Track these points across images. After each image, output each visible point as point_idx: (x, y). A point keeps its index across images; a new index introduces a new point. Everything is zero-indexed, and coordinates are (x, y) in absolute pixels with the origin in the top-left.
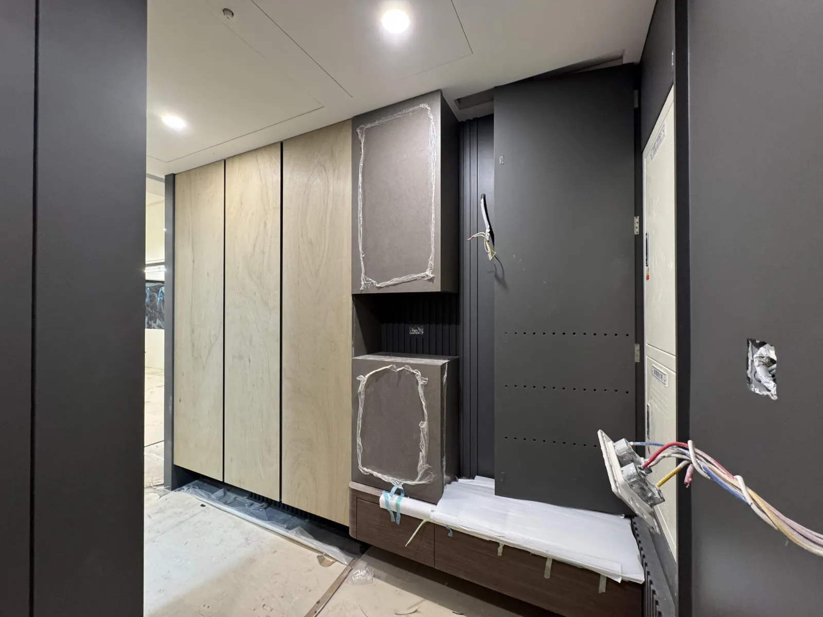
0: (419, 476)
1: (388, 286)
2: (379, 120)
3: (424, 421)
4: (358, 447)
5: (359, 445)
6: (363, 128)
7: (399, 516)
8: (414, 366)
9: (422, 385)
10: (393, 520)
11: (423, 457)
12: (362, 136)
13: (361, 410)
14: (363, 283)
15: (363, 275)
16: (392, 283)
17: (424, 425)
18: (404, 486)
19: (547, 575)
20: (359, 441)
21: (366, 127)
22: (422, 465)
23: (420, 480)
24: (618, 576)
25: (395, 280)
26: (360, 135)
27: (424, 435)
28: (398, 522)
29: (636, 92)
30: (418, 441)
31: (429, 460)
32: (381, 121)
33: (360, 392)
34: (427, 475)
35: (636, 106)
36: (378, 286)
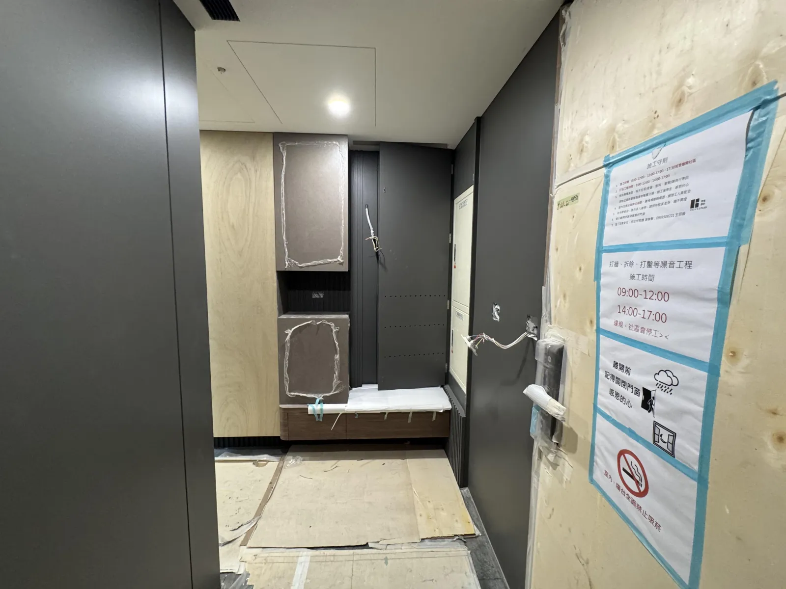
0: (334, 389)
1: (308, 266)
2: (298, 142)
3: (337, 354)
4: (285, 380)
5: (286, 378)
6: (285, 144)
7: (321, 416)
8: (329, 320)
9: (335, 332)
10: (317, 419)
11: (336, 377)
12: (283, 150)
13: (287, 353)
14: (286, 263)
15: (286, 257)
16: (311, 264)
17: (337, 357)
18: (323, 397)
19: (409, 421)
20: (286, 375)
21: (287, 144)
22: (336, 381)
23: (334, 391)
24: (441, 409)
25: (314, 263)
26: (281, 148)
27: (337, 363)
28: (321, 420)
29: (452, 165)
30: (333, 367)
31: (340, 377)
32: (300, 143)
33: (286, 342)
34: (339, 387)
35: (452, 173)
36: (299, 265)
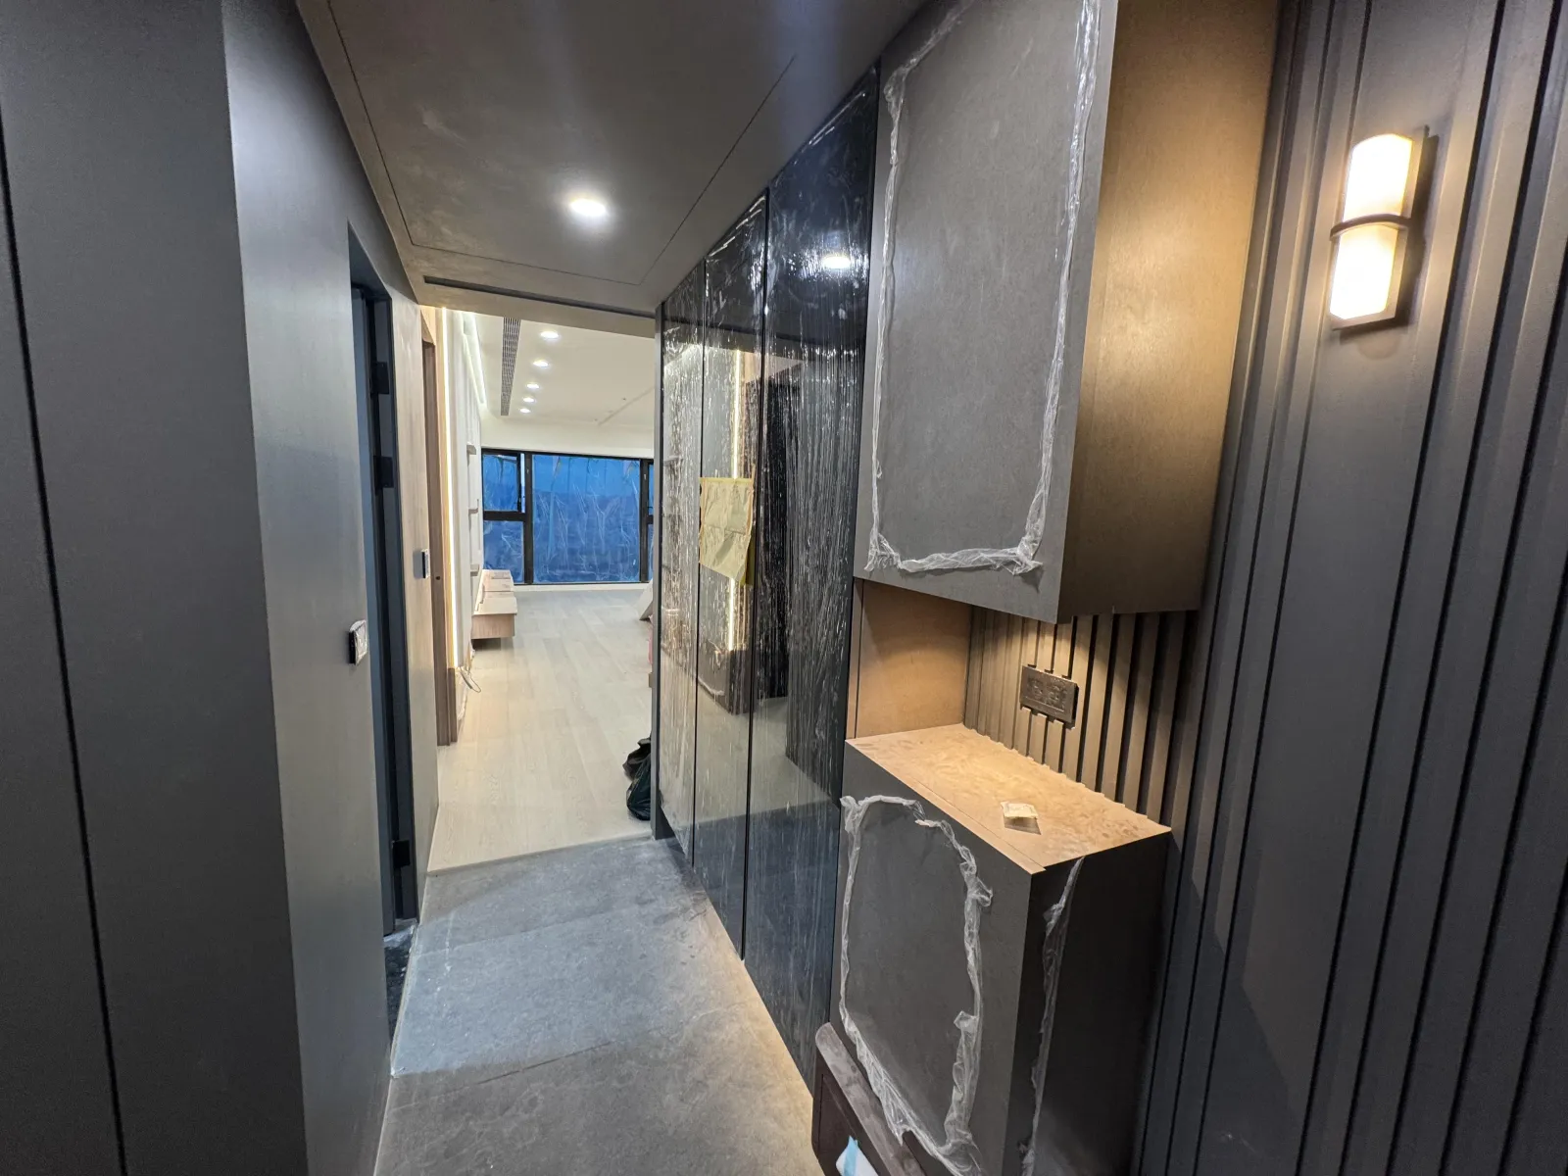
1: (922, 574)
3: (970, 1011)
9: (975, 902)
15: (875, 530)
16: (931, 566)
17: (969, 1024)
36: (901, 565)
